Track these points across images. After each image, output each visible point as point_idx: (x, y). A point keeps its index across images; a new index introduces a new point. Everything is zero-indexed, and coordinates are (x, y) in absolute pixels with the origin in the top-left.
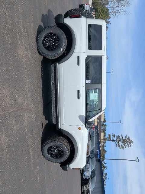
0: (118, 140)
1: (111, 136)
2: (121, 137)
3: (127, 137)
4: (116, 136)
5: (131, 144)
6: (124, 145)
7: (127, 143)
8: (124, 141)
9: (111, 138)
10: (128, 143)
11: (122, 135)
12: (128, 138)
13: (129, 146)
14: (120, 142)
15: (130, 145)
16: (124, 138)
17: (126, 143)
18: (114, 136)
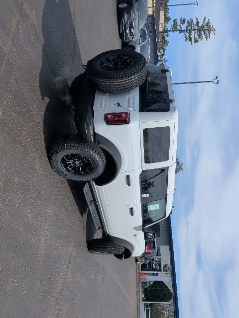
0: (189, 28)
1: (178, 22)
2: (195, 22)
3: (206, 22)
4: (186, 21)
5: (212, 33)
6: (200, 36)
7: (205, 33)
8: (200, 30)
9: (178, 26)
10: (207, 32)
11: (197, 19)
12: (208, 24)
13: (207, 39)
14: (193, 32)
15: (209, 35)
16: (200, 25)
17: (203, 32)
18: (183, 21)
